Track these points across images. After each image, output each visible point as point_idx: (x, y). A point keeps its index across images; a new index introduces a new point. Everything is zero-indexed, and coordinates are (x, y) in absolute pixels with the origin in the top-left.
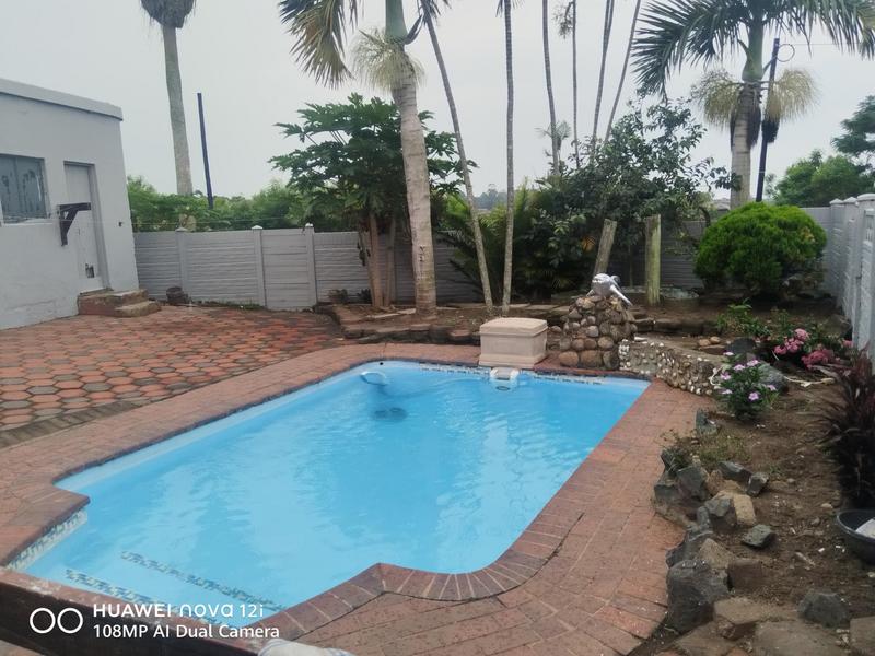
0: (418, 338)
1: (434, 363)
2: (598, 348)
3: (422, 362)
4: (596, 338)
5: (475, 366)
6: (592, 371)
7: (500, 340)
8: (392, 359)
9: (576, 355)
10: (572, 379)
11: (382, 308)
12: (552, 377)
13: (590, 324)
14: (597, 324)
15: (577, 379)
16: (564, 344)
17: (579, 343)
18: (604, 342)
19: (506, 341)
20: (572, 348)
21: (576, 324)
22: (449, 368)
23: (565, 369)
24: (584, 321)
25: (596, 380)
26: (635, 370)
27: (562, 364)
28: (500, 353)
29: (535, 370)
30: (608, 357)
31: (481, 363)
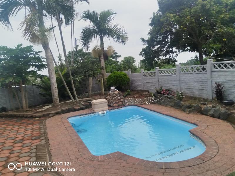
0: (66, 112)
1: (83, 115)
2: (121, 101)
3: (80, 115)
4: (120, 100)
5: (95, 113)
6: (121, 107)
7: (100, 105)
8: (71, 117)
9: (117, 104)
10: (117, 109)
11: (27, 110)
12: (113, 110)
13: (118, 97)
14: (120, 97)
15: (118, 109)
16: (114, 102)
17: (117, 101)
18: (122, 100)
19: (101, 105)
20: (116, 103)
21: (115, 97)
22: (88, 115)
23: (115, 108)
24: (117, 97)
25: (122, 108)
26: (129, 104)
27: (114, 107)
28: (100, 108)
29: (109, 110)
30: (124, 103)
31: (96, 111)
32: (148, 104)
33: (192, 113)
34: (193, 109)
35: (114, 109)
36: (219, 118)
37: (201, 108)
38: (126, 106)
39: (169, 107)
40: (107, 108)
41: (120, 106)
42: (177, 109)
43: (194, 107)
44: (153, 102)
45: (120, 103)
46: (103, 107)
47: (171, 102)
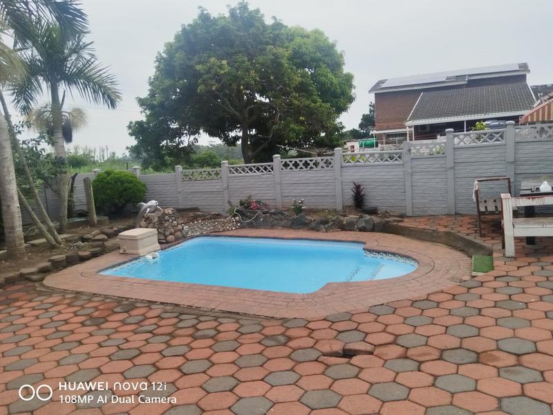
2: (179, 230)
4: (177, 226)
5: (139, 258)
6: (180, 241)
7: (147, 239)
9: (173, 236)
10: (174, 247)
13: (173, 221)
14: (175, 220)
16: (167, 233)
17: (172, 230)
18: (180, 227)
20: (171, 234)
21: (168, 222)
23: (170, 244)
24: (171, 220)
26: (192, 235)
27: (167, 242)
28: (146, 247)
29: (162, 249)
30: (184, 233)
31: (141, 255)
32: (232, 229)
33: (331, 230)
34: (332, 225)
35: (169, 247)
36: (373, 230)
37: (342, 222)
38: (187, 240)
39: (280, 228)
40: (158, 246)
41: (178, 240)
42: (299, 228)
43: (332, 221)
44: (239, 224)
45: (179, 234)
46: (152, 245)
47: (281, 220)
